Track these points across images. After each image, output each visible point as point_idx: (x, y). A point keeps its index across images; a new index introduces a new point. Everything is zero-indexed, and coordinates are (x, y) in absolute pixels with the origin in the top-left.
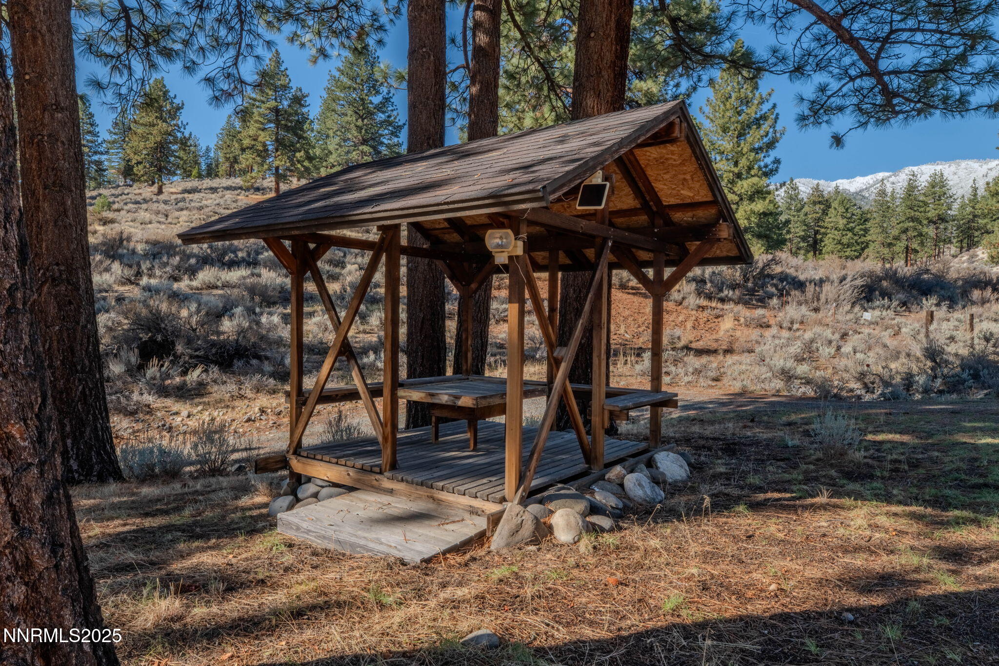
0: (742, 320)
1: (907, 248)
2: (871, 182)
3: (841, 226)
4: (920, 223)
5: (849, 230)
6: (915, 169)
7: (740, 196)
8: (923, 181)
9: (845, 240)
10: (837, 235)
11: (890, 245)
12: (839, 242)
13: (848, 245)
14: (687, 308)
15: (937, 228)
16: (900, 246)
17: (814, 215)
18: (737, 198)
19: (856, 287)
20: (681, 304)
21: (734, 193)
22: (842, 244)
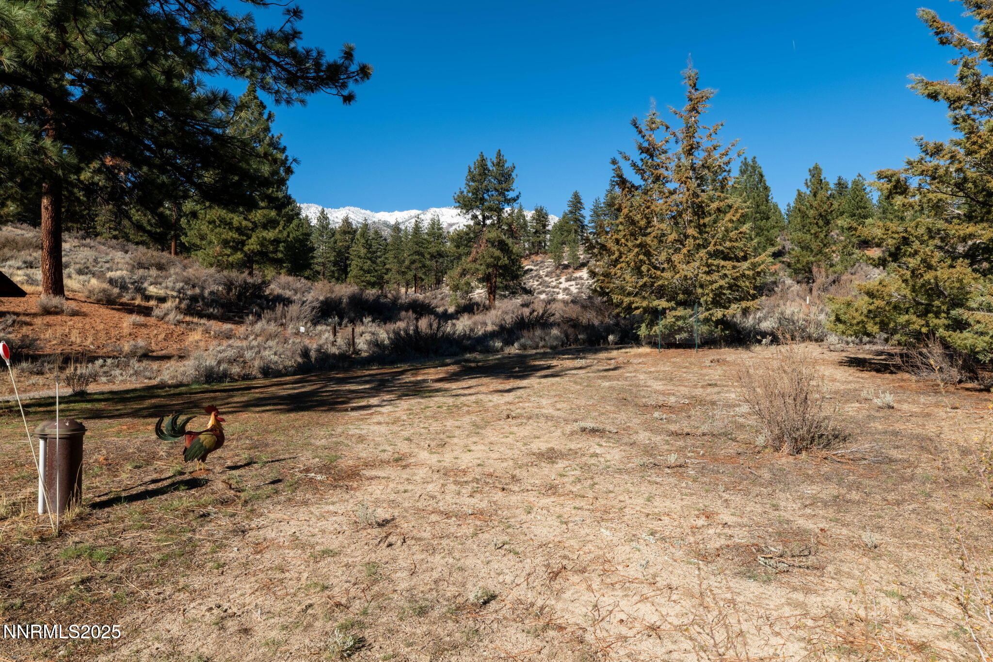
0: (212, 333)
1: (415, 276)
2: (406, 217)
3: (362, 255)
4: (423, 256)
5: (368, 258)
6: (437, 210)
7: (254, 223)
8: (426, 224)
9: (366, 267)
10: (360, 262)
11: (404, 273)
12: (361, 269)
13: (369, 272)
14: (167, 323)
15: (437, 262)
16: (410, 275)
17: (345, 244)
18: (250, 225)
19: (314, 308)
20: (163, 319)
21: (249, 220)
22: (364, 270)
